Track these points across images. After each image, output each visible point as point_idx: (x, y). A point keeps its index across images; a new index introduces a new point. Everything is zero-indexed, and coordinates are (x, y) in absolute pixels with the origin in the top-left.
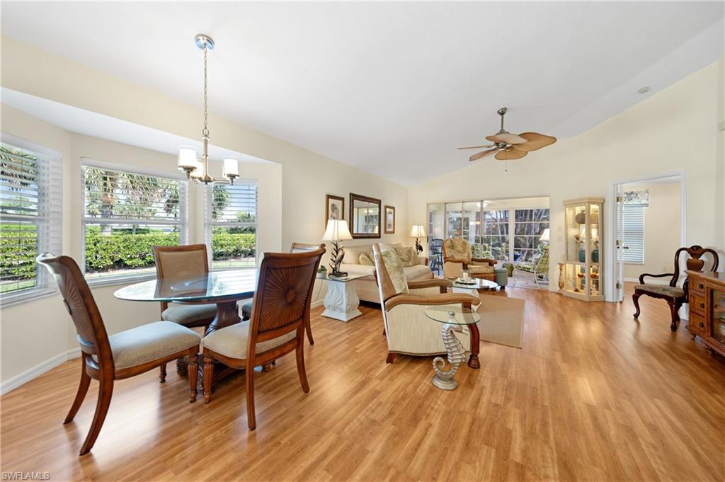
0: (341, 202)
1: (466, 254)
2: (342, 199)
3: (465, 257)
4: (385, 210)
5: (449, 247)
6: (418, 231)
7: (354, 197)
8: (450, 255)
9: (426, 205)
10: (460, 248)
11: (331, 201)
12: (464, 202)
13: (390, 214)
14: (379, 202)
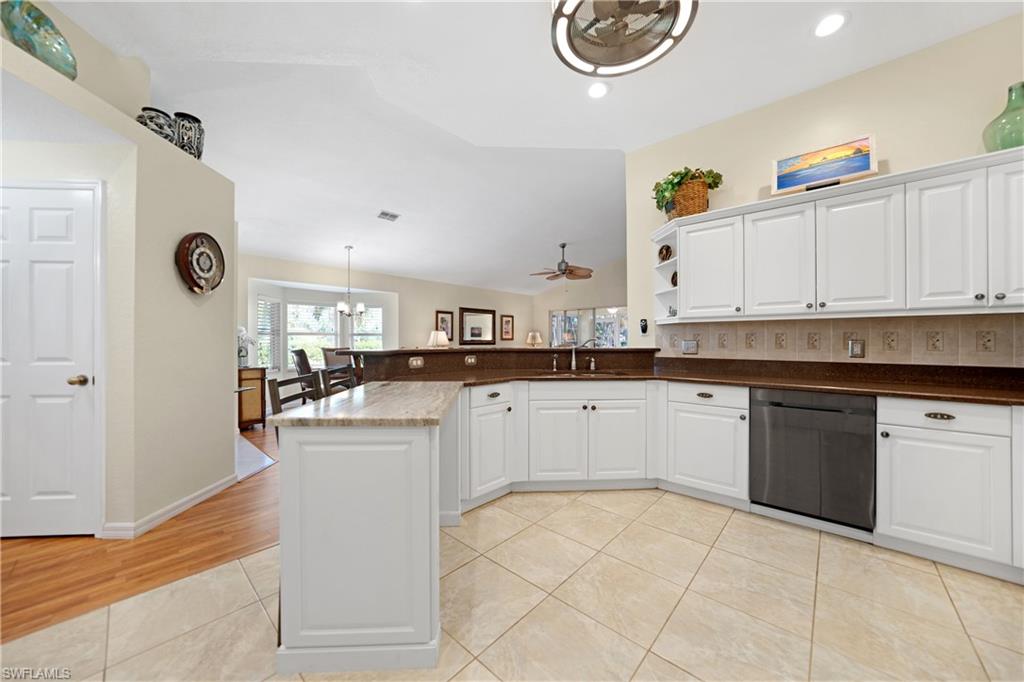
0: (450, 315)
2: (451, 313)
4: (502, 320)
7: (463, 310)
9: (548, 313)
11: (440, 315)
13: (508, 322)
14: (493, 312)
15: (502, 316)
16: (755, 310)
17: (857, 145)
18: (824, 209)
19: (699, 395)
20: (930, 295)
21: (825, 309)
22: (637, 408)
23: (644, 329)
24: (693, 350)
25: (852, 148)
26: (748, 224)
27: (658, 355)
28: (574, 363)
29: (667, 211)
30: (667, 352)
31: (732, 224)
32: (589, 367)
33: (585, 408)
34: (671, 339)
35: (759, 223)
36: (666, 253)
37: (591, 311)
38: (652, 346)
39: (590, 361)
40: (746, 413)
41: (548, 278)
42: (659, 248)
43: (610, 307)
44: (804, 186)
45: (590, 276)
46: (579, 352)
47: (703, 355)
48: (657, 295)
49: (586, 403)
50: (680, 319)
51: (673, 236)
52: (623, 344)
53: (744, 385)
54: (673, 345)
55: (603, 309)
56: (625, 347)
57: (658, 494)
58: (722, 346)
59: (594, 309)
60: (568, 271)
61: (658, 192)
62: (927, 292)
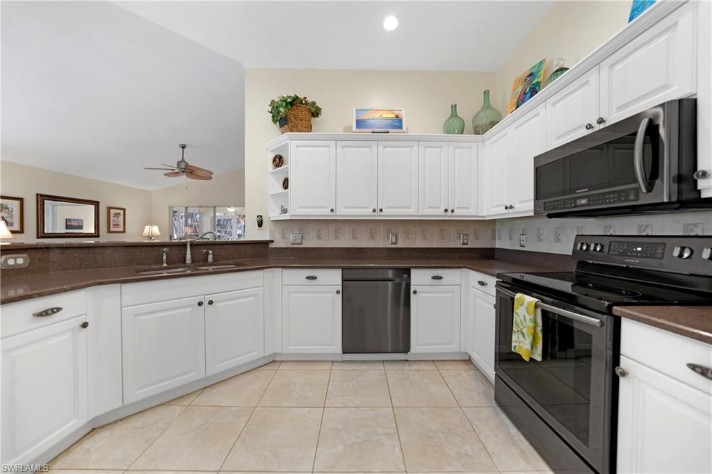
0: (18, 203)
2: (20, 199)
4: (108, 212)
7: (42, 199)
13: (117, 215)
14: (96, 204)
15: (109, 209)
16: (343, 212)
17: (396, 113)
18: (382, 147)
19: (307, 278)
20: (429, 208)
21: (382, 213)
22: (255, 295)
23: (260, 224)
24: (299, 241)
25: (394, 113)
26: (339, 148)
27: (272, 246)
28: (189, 256)
29: (281, 126)
30: (279, 243)
31: (329, 146)
32: (206, 260)
33: (200, 304)
34: (282, 231)
35: (346, 149)
36: (279, 161)
37: (212, 209)
38: (267, 238)
39: (208, 254)
40: (340, 288)
41: (165, 175)
42: (273, 156)
43: (229, 207)
44: (371, 130)
45: (211, 178)
46: (193, 245)
47: (306, 244)
48: (271, 195)
49: (201, 299)
50: (291, 216)
51: (285, 147)
52: (239, 236)
53: (339, 268)
54: (284, 238)
55: (224, 208)
56: (242, 239)
57: (275, 367)
58: (319, 238)
59: (215, 207)
60: (187, 170)
61: (273, 108)
62: (427, 206)
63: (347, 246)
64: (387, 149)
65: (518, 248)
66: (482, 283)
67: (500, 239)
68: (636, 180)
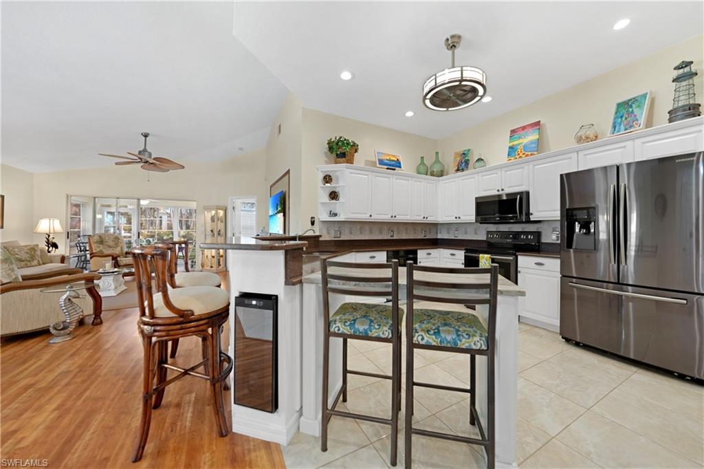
1: (119, 248)
3: (117, 251)
5: (97, 242)
6: (50, 225)
8: (98, 250)
9: (65, 196)
10: (111, 244)
12: (118, 198)
16: (377, 217)
17: (397, 157)
18: (395, 179)
20: (416, 216)
21: (396, 218)
23: (313, 223)
24: (338, 235)
26: (373, 177)
27: (321, 239)
29: (338, 157)
30: (325, 237)
31: (368, 175)
34: (327, 230)
35: (377, 178)
36: (327, 179)
42: (322, 175)
44: (386, 167)
47: (343, 238)
48: (322, 203)
50: (345, 218)
51: (334, 171)
54: (329, 233)
58: (351, 233)
63: (367, 238)
64: (398, 180)
65: (453, 238)
66: (453, 255)
67: (440, 233)
68: (516, 213)
